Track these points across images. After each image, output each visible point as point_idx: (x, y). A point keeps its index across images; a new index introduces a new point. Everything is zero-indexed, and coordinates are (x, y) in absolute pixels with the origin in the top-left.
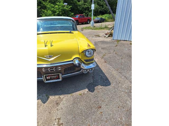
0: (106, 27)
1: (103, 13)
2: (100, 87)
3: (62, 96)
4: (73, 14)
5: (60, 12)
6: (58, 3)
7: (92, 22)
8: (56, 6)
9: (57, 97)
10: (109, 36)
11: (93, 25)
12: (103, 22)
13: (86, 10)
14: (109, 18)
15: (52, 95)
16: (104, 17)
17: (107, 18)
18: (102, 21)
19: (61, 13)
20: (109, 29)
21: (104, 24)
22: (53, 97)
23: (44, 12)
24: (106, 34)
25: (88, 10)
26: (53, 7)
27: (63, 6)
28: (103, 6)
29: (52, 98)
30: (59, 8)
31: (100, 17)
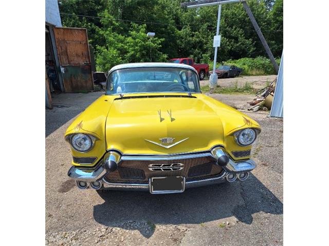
0: (248, 89)
1: (235, 55)
2: (262, 215)
3: (182, 227)
4: (165, 56)
5: (136, 51)
6: (134, 33)
7: (213, 75)
8: (129, 39)
9: (171, 227)
10: (260, 109)
11: (215, 82)
12: (237, 75)
13: (194, 47)
14: (252, 67)
15: (160, 223)
16: (239, 64)
17: (246, 67)
18: (235, 73)
19: (138, 55)
20: (257, 92)
21: (241, 81)
22: (164, 227)
23: (100, 52)
24: (253, 104)
25: (201, 47)
26: (122, 42)
27: (145, 39)
28: (236, 39)
29: (160, 228)
30: (136, 44)
31: (229, 64)
